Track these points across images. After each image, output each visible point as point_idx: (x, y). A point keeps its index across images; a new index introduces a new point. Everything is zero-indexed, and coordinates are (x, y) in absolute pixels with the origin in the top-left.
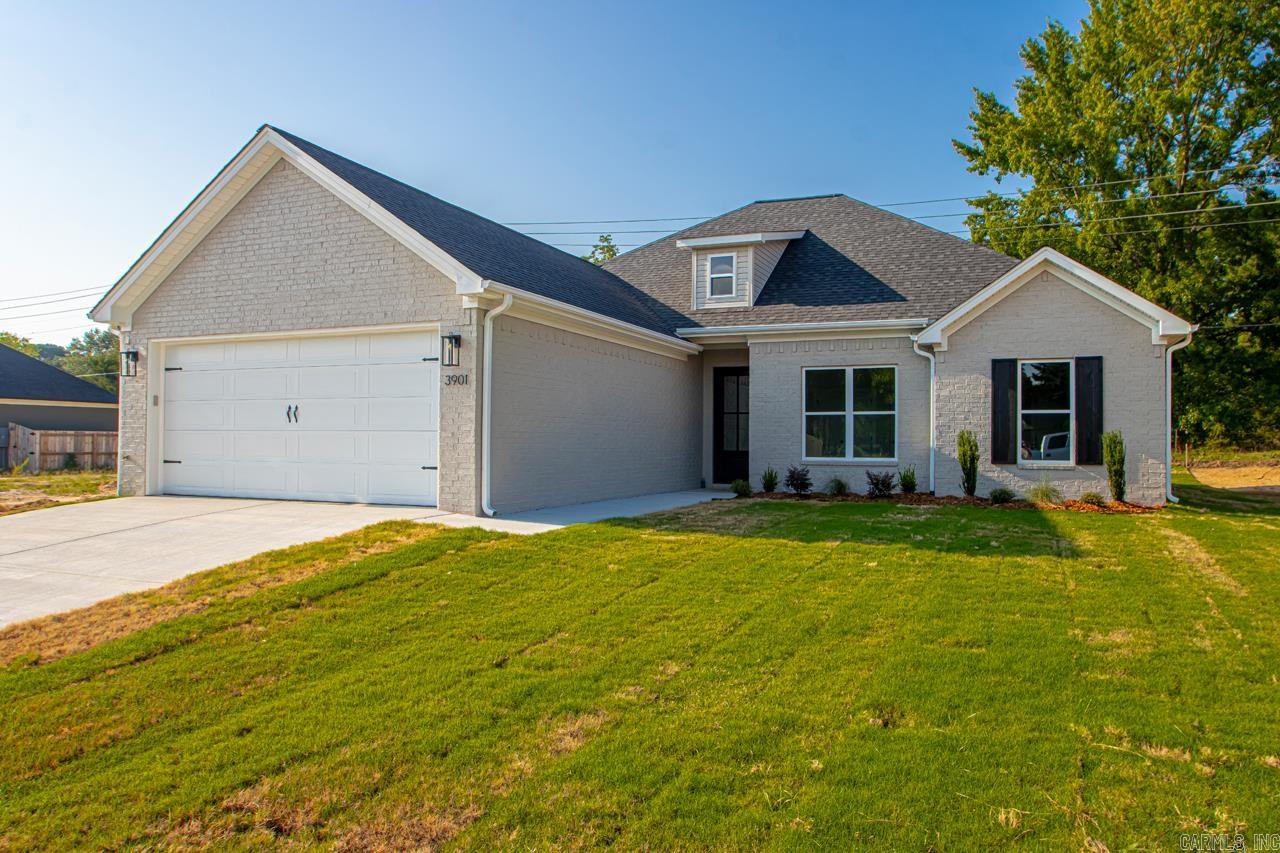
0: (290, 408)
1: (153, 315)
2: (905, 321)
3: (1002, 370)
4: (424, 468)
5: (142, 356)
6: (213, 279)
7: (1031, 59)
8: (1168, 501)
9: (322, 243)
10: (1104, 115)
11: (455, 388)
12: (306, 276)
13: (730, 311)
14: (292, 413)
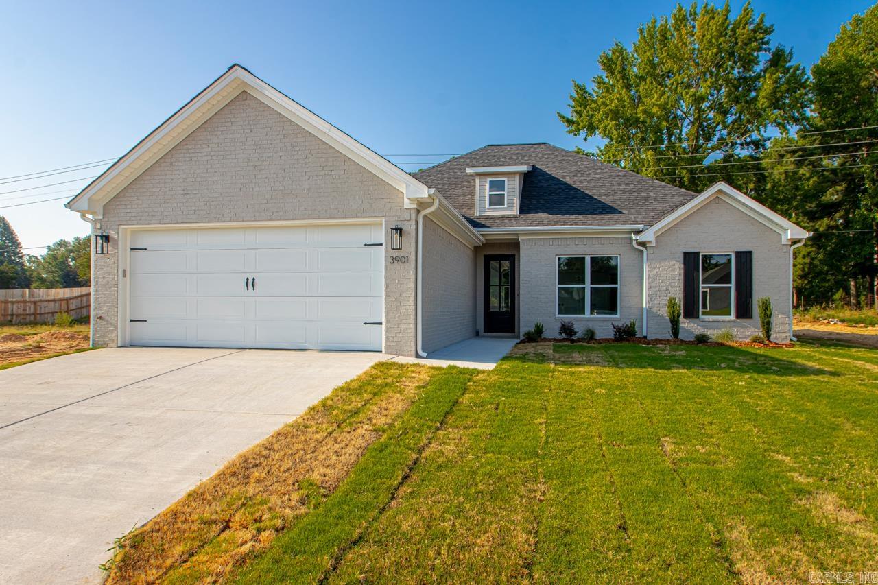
0: (248, 279)
2: (627, 227)
3: (690, 259)
4: (366, 324)
5: (113, 238)
6: (181, 180)
7: (604, 64)
8: (791, 340)
9: (281, 156)
10: (659, 102)
11: (397, 266)
12: (266, 180)
13: (503, 217)
14: (250, 284)
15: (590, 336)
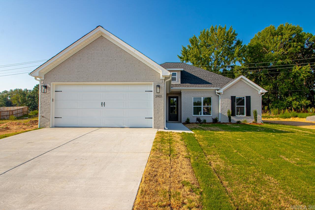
0: (102, 103)
1: (53, 75)
2: (215, 88)
3: (233, 98)
4: (146, 118)
6: (77, 67)
7: (191, 41)
8: (261, 122)
9: (116, 60)
10: (208, 53)
11: (158, 98)
12: (110, 68)
13: (176, 84)
14: (103, 104)
15: (205, 121)
